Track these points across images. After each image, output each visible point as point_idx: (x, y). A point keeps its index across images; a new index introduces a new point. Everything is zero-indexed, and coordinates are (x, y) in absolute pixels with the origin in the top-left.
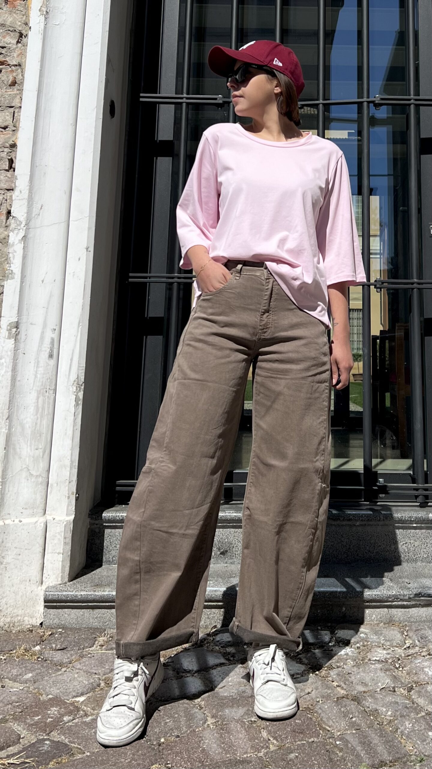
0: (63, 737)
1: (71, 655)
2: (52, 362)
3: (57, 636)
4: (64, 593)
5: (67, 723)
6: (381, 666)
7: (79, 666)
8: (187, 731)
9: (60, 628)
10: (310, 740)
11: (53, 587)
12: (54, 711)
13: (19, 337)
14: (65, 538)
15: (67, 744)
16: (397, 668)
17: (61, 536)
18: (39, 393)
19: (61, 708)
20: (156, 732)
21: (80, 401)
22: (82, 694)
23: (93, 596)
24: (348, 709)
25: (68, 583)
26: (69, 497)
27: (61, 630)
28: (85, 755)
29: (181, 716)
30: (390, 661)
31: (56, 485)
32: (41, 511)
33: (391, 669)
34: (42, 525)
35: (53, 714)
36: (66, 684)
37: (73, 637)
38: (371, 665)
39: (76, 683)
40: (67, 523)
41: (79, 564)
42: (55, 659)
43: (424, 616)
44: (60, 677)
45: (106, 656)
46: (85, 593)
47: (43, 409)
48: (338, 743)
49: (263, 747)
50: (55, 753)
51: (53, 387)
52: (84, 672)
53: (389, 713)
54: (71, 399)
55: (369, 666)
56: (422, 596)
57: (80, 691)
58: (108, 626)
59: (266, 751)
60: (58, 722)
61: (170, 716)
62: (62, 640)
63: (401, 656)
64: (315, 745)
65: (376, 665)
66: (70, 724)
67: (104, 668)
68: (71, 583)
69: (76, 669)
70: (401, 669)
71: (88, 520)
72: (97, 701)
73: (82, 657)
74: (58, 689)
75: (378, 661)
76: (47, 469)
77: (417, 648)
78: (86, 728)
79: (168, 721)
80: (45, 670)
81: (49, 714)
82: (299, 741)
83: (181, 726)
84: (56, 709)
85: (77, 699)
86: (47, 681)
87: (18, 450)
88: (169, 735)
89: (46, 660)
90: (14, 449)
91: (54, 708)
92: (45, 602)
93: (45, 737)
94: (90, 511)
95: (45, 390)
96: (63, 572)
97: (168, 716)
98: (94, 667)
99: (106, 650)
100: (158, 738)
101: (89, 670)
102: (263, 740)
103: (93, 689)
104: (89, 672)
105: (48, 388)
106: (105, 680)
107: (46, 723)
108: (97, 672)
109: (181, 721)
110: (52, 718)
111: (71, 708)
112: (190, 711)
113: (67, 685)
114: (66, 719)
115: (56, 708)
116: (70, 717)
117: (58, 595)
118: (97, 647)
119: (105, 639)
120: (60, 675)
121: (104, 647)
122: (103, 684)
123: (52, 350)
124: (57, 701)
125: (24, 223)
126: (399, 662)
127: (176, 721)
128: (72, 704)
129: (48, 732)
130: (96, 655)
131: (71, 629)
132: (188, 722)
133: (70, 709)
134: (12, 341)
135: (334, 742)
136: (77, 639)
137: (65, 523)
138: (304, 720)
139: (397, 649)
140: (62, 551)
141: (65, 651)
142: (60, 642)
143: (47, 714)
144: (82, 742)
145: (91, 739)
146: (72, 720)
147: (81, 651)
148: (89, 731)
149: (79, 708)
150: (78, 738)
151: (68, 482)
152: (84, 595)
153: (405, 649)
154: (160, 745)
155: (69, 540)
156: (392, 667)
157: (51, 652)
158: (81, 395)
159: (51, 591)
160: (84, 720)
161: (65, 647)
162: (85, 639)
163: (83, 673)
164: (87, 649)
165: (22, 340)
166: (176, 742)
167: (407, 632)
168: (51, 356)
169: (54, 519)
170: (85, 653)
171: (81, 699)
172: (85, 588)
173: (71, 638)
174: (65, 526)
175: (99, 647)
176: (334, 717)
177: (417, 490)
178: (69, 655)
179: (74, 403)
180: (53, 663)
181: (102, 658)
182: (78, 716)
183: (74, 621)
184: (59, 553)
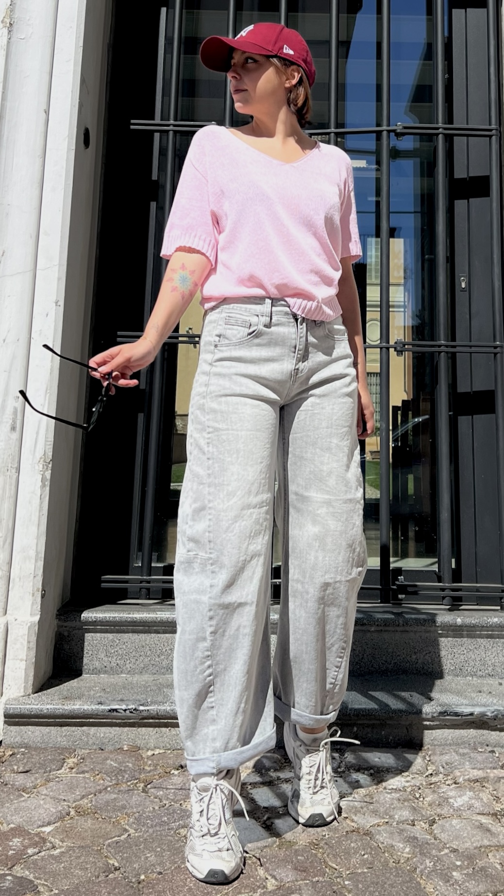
0: (27, 873)
1: (36, 779)
2: (15, 436)
3: (18, 756)
4: (28, 706)
5: (31, 856)
6: (398, 795)
7: (45, 792)
8: (171, 867)
9: (22, 748)
10: (314, 880)
11: (15, 700)
12: (16, 842)
14: (29, 642)
15: (32, 881)
16: (417, 799)
17: (24, 640)
19: (24, 839)
20: (135, 868)
21: (47, 481)
22: (49, 824)
23: (61, 710)
24: (359, 844)
25: (32, 695)
26: (33, 595)
27: (23, 750)
28: (52, 893)
29: (164, 850)
30: (409, 790)
31: (18, 579)
32: (1, 610)
33: (410, 800)
34: (2, 626)
35: (16, 846)
36: (30, 811)
37: (38, 758)
38: (386, 795)
39: (42, 811)
40: (31, 625)
41: (45, 673)
42: (17, 783)
43: (450, 738)
44: (23, 804)
45: (77, 780)
46: (52, 707)
47: (4, 490)
48: (346, 883)
49: (259, 887)
50: (18, 890)
51: (16, 465)
52: (51, 798)
53: (407, 850)
54: (37, 480)
55: (384, 795)
56: (448, 715)
57: (47, 820)
58: (79, 746)
59: (262, 891)
60: (21, 854)
61: (151, 849)
62: (25, 761)
63: (422, 784)
64: (320, 885)
65: (393, 794)
66: (36, 857)
67: (74, 794)
68: (36, 695)
69: (42, 795)
70: (421, 799)
71: (56, 622)
72: (66, 831)
73: (48, 780)
74: (21, 818)
75: (396, 789)
77: (441, 776)
78: (54, 862)
79: (149, 855)
80: (6, 795)
81: (12, 846)
82: (302, 880)
83: (164, 861)
84: (19, 840)
85: (43, 829)
86: (8, 808)
88: (149, 872)
89: (6, 784)
91: (17, 839)
92: (6, 716)
93: (7, 872)
94: (58, 611)
95: (6, 468)
96: (26, 682)
97: (149, 850)
98: (63, 792)
99: (77, 774)
100: (137, 875)
101: (57, 796)
102: (260, 879)
103: (61, 818)
104: (57, 799)
105: (10, 466)
106: (75, 807)
107: (7, 856)
108: (66, 799)
109: (163, 856)
110: (14, 850)
111: (37, 839)
112: (174, 844)
113: (31, 813)
114: (30, 851)
115: (19, 838)
116: (35, 850)
117: (20, 708)
118: (65, 770)
119: (75, 760)
120: (23, 801)
121: (74, 770)
122: (73, 813)
123: (14, 421)
124: (19, 831)
126: (420, 791)
127: (159, 855)
128: (38, 834)
129: (9, 866)
130: (64, 779)
131: (36, 749)
132: (172, 858)
133: (35, 841)
135: (342, 882)
136: (43, 760)
137: (29, 624)
138: (307, 856)
139: (417, 776)
140: (25, 658)
141: (28, 774)
142: (23, 764)
143: (9, 846)
144: (50, 877)
145: (59, 875)
146: (38, 853)
147: (47, 774)
148: (57, 866)
149: (46, 840)
150: (45, 873)
151: (32, 576)
152: (51, 709)
153: (427, 776)
154: (139, 883)
155: (33, 645)
156: (412, 797)
157: (12, 775)
158: (48, 474)
159: (12, 705)
160: (52, 853)
161: (28, 769)
162: (52, 761)
163: (50, 800)
164: (54, 773)
166: (158, 879)
167: (430, 756)
168: (13, 428)
169: (16, 620)
170: (51, 777)
171: (48, 829)
172: (52, 700)
173: (36, 759)
174: (29, 628)
175: (68, 770)
176: (343, 854)
177: (443, 590)
178: (33, 779)
179: (41, 484)
180: (15, 787)
181: (72, 783)
182: (44, 849)
183: (39, 739)
184: (21, 660)
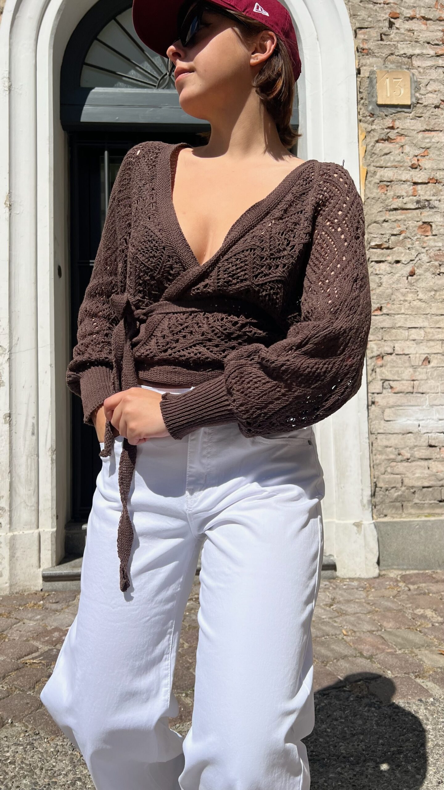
2: (34, 438)
4: (54, 572)
11: (47, 569)
13: (11, 422)
14: (52, 541)
17: (50, 540)
18: (28, 456)
21: (54, 461)
23: (72, 573)
25: (56, 567)
26: (52, 518)
31: (43, 511)
32: (35, 526)
34: (37, 534)
40: (52, 533)
46: (67, 571)
47: (31, 466)
51: (36, 453)
54: (48, 460)
68: (58, 566)
71: (65, 531)
76: (36, 501)
87: (17, 491)
90: (15, 491)
92: (43, 577)
94: (65, 525)
95: (31, 455)
96: (52, 560)
105: (33, 453)
117: (50, 573)
123: (33, 430)
125: (8, 350)
134: (8, 425)
151: (50, 509)
155: (54, 542)
159: (46, 571)
165: (14, 424)
168: (33, 434)
169: (44, 531)
172: (66, 569)
179: (51, 462)
184: (49, 550)
